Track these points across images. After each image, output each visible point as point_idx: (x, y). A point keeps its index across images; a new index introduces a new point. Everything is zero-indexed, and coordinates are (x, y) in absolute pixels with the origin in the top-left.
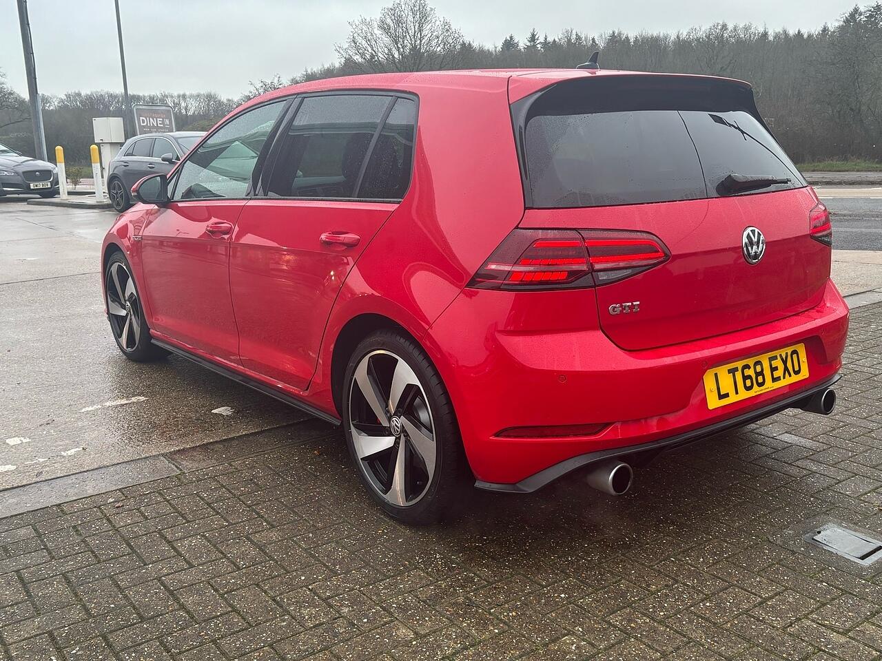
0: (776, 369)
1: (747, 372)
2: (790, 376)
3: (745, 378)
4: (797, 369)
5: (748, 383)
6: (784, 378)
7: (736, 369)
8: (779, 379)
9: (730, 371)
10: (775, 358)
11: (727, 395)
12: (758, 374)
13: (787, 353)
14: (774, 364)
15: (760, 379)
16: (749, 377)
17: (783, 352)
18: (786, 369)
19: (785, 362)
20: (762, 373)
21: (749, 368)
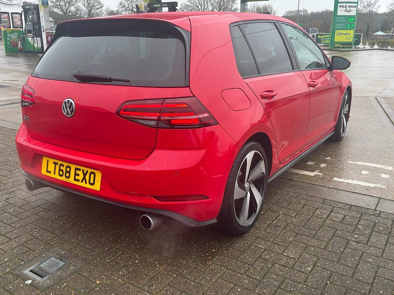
0: (78, 175)
1: (62, 168)
2: (86, 183)
3: (60, 170)
4: (92, 182)
5: (61, 173)
6: (82, 182)
7: (57, 164)
8: (78, 181)
9: (54, 163)
10: (80, 170)
11: (50, 172)
12: (67, 172)
13: (87, 171)
14: (78, 172)
15: (68, 175)
16: (62, 171)
17: (85, 169)
18: (84, 178)
19: (85, 175)
20: (69, 172)
21: (63, 166)
